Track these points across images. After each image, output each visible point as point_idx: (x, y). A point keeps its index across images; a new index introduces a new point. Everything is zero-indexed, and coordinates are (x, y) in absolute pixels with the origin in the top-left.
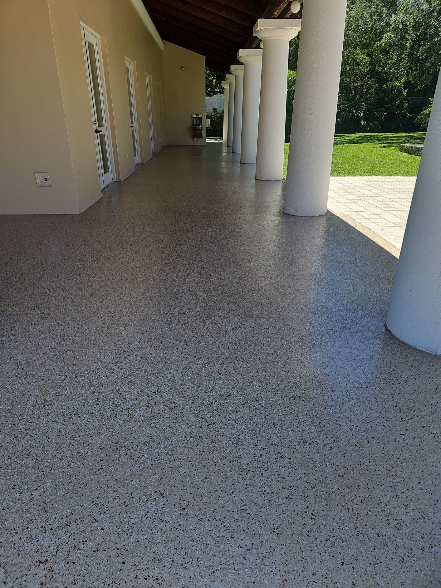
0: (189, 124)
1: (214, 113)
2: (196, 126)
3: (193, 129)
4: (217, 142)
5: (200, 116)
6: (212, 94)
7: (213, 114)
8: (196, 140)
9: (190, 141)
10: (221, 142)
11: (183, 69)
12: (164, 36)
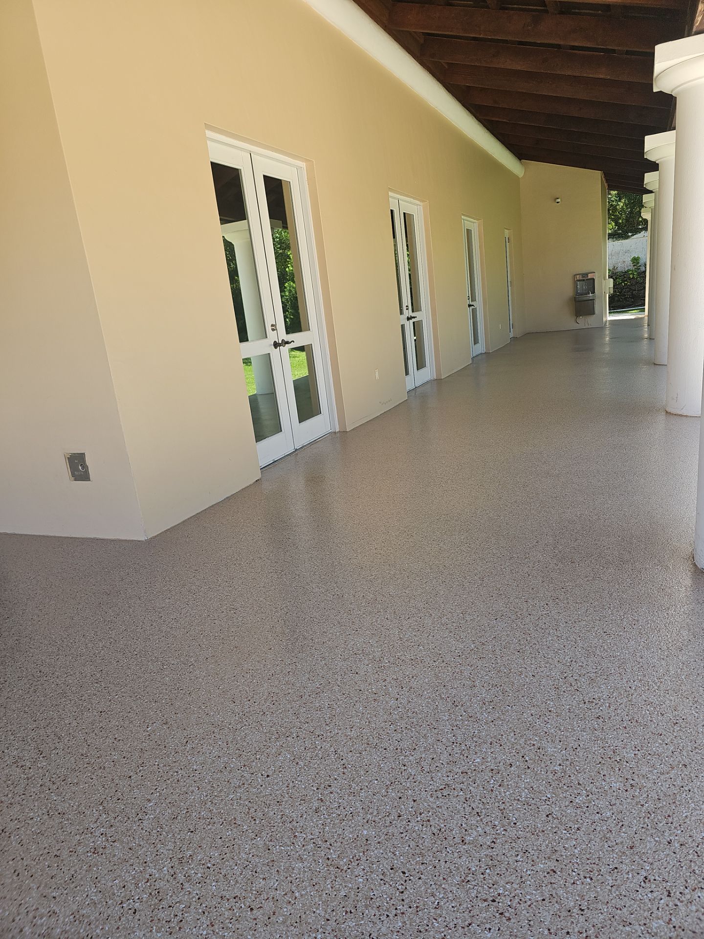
0: (569, 291)
1: (634, 266)
2: (582, 295)
3: (575, 300)
4: (633, 317)
5: (590, 276)
6: (630, 234)
7: (631, 268)
8: (581, 319)
9: (569, 323)
10: (640, 316)
11: (559, 200)
12: (521, 153)
